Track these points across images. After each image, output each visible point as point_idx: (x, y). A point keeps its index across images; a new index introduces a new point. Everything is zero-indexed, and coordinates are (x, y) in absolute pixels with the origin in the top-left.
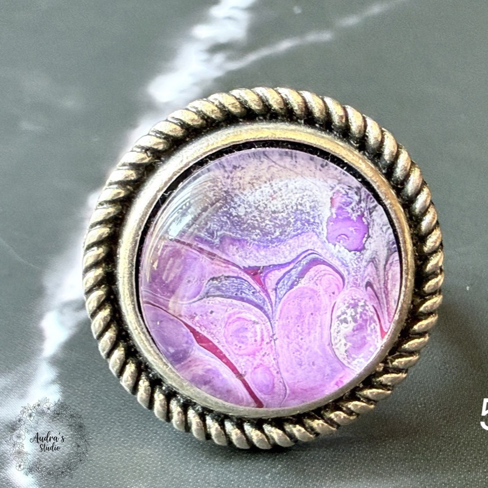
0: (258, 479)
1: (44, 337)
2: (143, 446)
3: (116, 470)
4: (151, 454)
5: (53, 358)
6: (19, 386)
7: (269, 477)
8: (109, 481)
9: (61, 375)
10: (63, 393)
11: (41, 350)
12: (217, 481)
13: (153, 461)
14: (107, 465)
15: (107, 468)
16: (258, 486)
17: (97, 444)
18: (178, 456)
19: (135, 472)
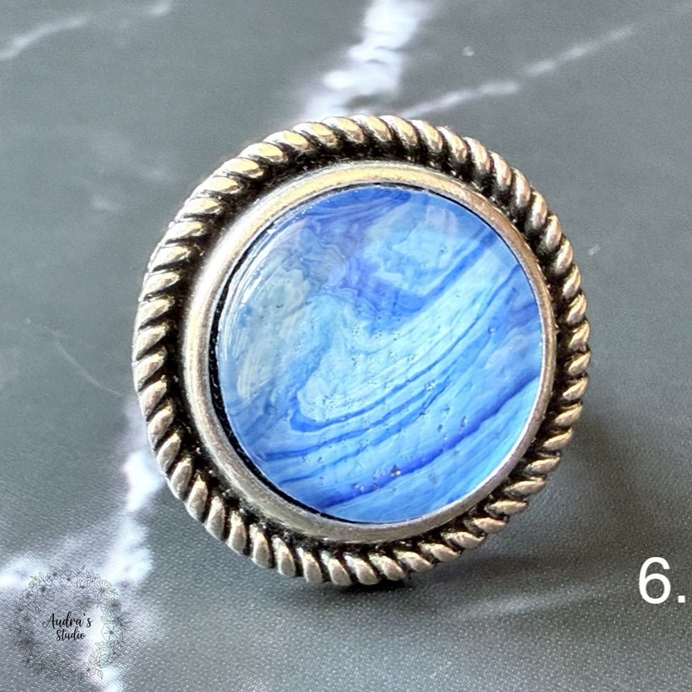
0: (420, 679)
1: (127, 485)
2: (264, 633)
3: (227, 664)
4: (275, 643)
5: (140, 513)
6: (94, 549)
7: (435, 677)
8: (219, 678)
9: (151, 536)
10: (155, 560)
11: (124, 503)
12: (365, 681)
13: (276, 653)
14: (215, 656)
15: (215, 661)
16: (420, 689)
17: (201, 629)
18: (310, 646)
19: (253, 666)
